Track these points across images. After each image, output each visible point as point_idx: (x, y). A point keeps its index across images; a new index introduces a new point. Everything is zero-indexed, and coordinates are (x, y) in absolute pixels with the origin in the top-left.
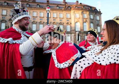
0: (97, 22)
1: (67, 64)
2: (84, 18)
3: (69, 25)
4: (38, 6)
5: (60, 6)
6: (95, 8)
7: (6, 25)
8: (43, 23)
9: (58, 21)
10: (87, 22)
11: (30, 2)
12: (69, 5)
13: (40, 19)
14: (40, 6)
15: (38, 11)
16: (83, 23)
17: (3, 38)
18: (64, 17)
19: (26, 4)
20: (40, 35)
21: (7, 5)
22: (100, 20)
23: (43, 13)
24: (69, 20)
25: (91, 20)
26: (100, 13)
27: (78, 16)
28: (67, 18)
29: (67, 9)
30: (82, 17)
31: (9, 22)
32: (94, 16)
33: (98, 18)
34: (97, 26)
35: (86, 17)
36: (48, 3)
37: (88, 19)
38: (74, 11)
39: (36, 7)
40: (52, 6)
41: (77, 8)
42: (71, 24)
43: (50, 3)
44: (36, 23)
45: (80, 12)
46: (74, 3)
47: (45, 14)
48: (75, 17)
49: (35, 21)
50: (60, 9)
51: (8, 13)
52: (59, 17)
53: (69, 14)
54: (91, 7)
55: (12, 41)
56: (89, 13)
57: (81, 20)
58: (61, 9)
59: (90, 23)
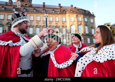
0: (91, 24)
1: (65, 64)
2: (79, 21)
3: (65, 28)
4: (35, 10)
5: (55, 10)
6: (89, 11)
7: (4, 29)
8: (39, 26)
9: (54, 24)
10: (81, 25)
11: (26, 7)
12: (64, 9)
13: (37, 23)
14: (36, 10)
15: (35, 15)
16: (78, 26)
17: (3, 41)
18: (60, 21)
19: (23, 8)
20: (40, 37)
21: (5, 10)
22: (94, 23)
23: (39, 17)
24: (64, 23)
25: (85, 23)
26: (93, 16)
27: (73, 19)
28: (62, 22)
29: (62, 13)
30: (77, 21)
31: (6, 26)
32: (88, 19)
33: (92, 21)
34: (91, 28)
35: (81, 20)
36: (44, 8)
37: (82, 22)
38: (69, 14)
39: (33, 11)
40: (48, 10)
41: (72, 11)
42: (66, 27)
43: (46, 7)
44: (33, 27)
45: (75, 15)
46: (69, 7)
47: (42, 18)
48: (70, 20)
49: (32, 24)
50: (55, 13)
51: (5, 18)
52: (54, 20)
53: (64, 18)
54: (85, 11)
55: (12, 44)
56: (83, 16)
57: (76, 23)
58: (57, 13)
59: (85, 26)
